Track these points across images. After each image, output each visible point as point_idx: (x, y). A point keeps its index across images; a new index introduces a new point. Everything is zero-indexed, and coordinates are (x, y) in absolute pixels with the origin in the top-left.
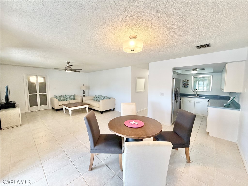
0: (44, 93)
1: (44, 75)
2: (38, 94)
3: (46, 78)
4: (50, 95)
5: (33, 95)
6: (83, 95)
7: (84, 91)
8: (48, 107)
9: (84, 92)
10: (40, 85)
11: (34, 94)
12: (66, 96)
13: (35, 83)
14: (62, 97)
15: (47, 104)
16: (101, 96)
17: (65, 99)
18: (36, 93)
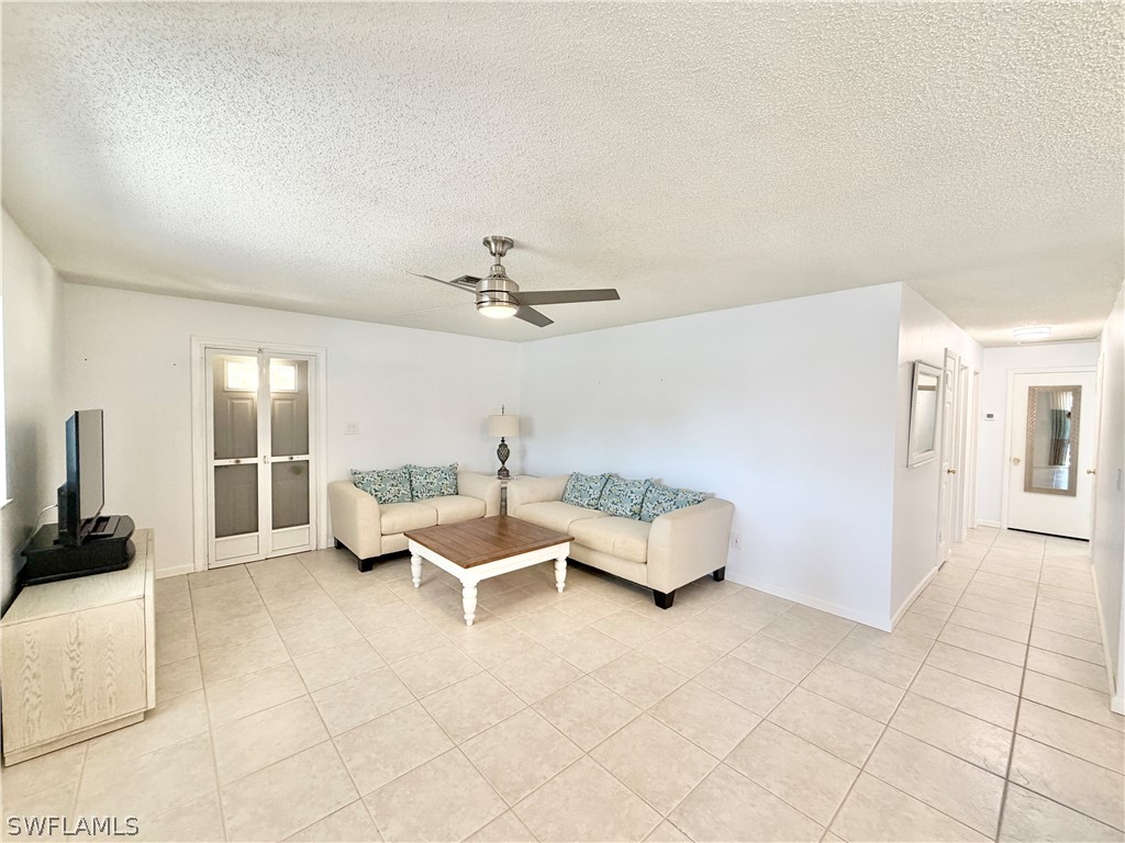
0: (296, 458)
1: (305, 350)
2: (264, 460)
3: (311, 368)
4: (326, 468)
5: (238, 465)
6: (500, 465)
7: (503, 445)
8: (313, 536)
9: (503, 452)
10: (277, 408)
11: (244, 461)
12: (409, 473)
13: (249, 395)
14: (393, 475)
15: (308, 523)
16: (619, 478)
17: (405, 490)
18: (256, 456)
